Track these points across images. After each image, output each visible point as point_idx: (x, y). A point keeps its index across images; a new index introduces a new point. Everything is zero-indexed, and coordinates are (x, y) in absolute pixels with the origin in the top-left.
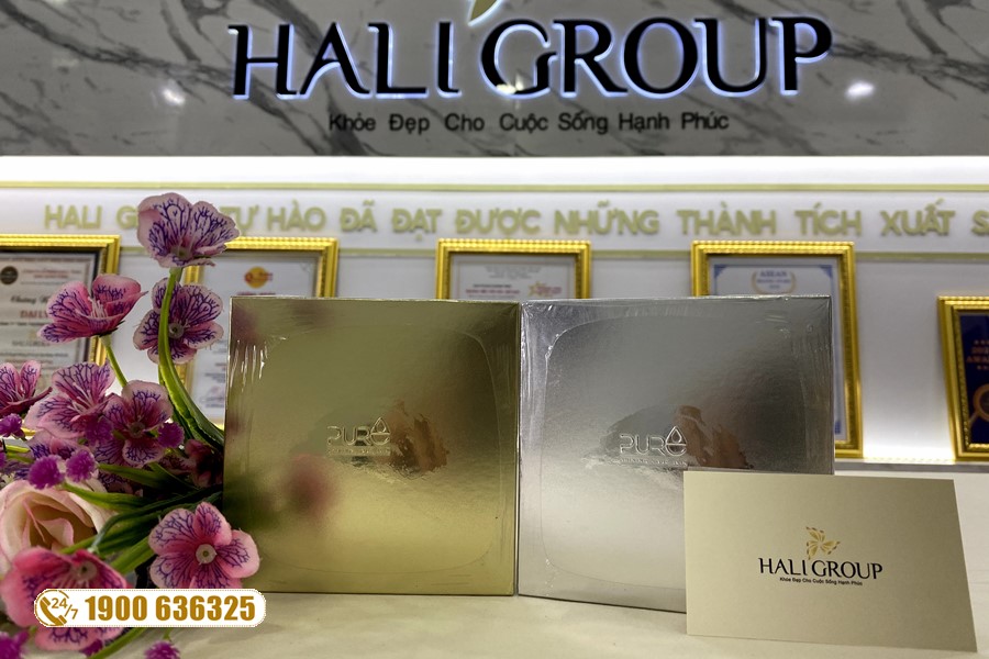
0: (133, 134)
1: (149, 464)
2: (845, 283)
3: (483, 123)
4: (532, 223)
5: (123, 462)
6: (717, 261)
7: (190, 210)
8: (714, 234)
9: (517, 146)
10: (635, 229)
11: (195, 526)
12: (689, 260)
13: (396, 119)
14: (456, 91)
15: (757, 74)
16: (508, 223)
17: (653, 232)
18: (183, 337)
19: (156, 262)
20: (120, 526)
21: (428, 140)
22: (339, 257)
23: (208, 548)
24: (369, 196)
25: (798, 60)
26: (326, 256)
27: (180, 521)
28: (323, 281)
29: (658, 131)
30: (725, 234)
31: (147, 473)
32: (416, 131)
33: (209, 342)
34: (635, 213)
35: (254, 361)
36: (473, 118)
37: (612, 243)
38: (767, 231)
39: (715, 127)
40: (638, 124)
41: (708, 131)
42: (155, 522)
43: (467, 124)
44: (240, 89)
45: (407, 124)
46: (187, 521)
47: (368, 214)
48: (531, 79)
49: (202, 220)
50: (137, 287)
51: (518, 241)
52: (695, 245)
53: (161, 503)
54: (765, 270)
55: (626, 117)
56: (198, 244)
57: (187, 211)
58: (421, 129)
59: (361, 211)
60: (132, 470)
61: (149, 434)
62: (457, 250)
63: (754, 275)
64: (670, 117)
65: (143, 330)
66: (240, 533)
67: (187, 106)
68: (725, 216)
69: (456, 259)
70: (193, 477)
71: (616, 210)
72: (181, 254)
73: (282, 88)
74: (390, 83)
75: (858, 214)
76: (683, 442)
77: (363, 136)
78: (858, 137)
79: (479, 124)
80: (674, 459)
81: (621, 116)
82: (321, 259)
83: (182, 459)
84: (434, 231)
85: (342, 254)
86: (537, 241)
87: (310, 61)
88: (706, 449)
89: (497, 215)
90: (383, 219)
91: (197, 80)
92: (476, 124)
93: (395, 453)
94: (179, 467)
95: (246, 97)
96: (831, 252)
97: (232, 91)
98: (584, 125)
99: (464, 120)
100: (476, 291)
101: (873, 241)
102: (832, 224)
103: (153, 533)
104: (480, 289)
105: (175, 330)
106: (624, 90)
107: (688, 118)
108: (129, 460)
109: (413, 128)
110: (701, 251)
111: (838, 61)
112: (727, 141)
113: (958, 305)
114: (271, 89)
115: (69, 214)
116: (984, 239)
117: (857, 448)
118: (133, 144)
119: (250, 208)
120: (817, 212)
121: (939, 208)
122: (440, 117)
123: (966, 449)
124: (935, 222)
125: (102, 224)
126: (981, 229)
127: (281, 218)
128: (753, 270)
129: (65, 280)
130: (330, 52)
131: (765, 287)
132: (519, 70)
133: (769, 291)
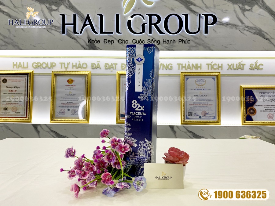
0: (36, 44)
2: (218, 82)
8: (186, 70)
10: (166, 68)
12: (180, 76)
13: (105, 40)
14: (121, 33)
15: (198, 29)
17: (171, 69)
21: (114, 46)
22: (91, 76)
25: (208, 25)
26: (88, 75)
29: (173, 44)
36: (125, 41)
38: (199, 69)
41: (185, 44)
44: (64, 32)
47: (98, 64)
48: (140, 30)
54: (198, 79)
62: (121, 74)
64: (176, 40)
68: (189, 65)
71: (162, 64)
73: (75, 32)
74: (104, 31)
75: (222, 64)
77: (97, 45)
81: (163, 40)
84: (115, 69)
87: (82, 25)
90: (102, 66)
91: (52, 29)
96: (215, 74)
97: (62, 33)
98: (154, 42)
101: (225, 71)
102: (215, 67)
106: (164, 33)
107: (180, 41)
109: (110, 43)
110: (183, 74)
111: (219, 25)
112: (190, 47)
113: (245, 87)
114: (72, 32)
115: (19, 64)
116: (252, 71)
117: (219, 122)
118: (36, 47)
119: (68, 63)
120: (212, 64)
121: (242, 63)
122: (117, 40)
123: (244, 122)
124: (240, 66)
125: (28, 67)
126: (251, 68)
127: (76, 66)
128: (195, 79)
129: (20, 82)
130: (87, 22)
131: (198, 83)
132: (137, 27)
133: (199, 84)
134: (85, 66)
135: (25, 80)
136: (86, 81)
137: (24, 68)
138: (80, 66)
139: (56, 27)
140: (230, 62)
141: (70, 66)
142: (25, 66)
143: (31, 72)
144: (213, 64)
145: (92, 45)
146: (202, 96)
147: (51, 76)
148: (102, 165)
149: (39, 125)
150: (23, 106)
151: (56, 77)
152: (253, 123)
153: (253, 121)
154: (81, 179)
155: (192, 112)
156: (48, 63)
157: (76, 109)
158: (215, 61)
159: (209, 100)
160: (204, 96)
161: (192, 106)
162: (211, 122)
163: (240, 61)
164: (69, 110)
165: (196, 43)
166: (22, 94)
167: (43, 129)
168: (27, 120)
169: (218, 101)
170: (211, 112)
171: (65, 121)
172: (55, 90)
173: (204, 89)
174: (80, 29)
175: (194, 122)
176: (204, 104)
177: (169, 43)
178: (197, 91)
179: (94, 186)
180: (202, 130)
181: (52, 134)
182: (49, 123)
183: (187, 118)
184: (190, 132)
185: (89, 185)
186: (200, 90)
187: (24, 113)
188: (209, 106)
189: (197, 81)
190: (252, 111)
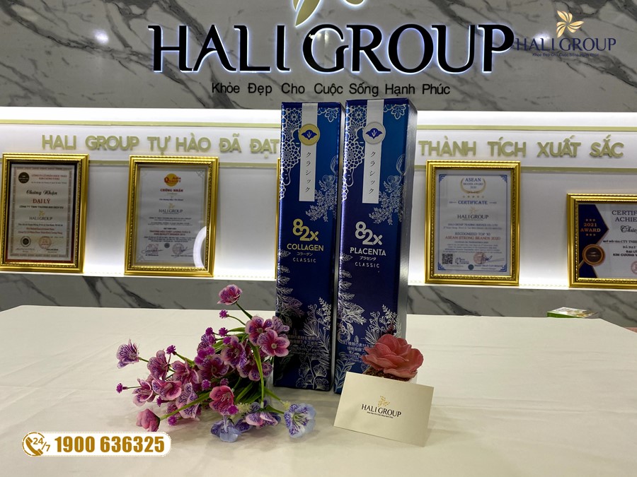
2: (514, 186)
3: (304, 89)
6: (441, 172)
8: (440, 155)
12: (425, 171)
13: (251, 86)
14: (288, 69)
15: (468, 61)
21: (271, 100)
22: (219, 167)
25: (493, 52)
26: (212, 167)
28: (211, 182)
29: (408, 95)
30: (446, 155)
32: (264, 94)
36: (298, 86)
38: (470, 153)
39: (442, 93)
40: (396, 90)
41: (438, 95)
44: (157, 67)
47: (236, 142)
48: (333, 62)
52: (429, 162)
54: (468, 177)
55: (390, 86)
63: (462, 181)
64: (416, 86)
68: (446, 144)
73: (183, 66)
74: (248, 64)
77: (232, 96)
79: (301, 90)
81: (386, 85)
82: (209, 169)
84: (275, 153)
87: (200, 49)
90: (245, 145)
91: (131, 60)
95: (162, 71)
96: (508, 167)
97: (153, 68)
98: (364, 91)
99: (293, 87)
101: (532, 159)
102: (509, 150)
106: (389, 70)
107: (426, 87)
110: (431, 165)
111: (517, 53)
112: (449, 101)
113: (578, 198)
114: (176, 67)
115: (56, 141)
116: (597, 159)
117: (515, 280)
118: (94, 100)
119: (166, 138)
120: (500, 143)
121: (572, 141)
122: (278, 84)
123: (575, 281)
124: (569, 149)
125: (77, 147)
126: (595, 154)
127: (184, 144)
128: (461, 177)
129: (58, 181)
130: (211, 44)
131: (467, 188)
132: (326, 56)
133: (469, 190)
134: (205, 145)
135: (70, 177)
136: (208, 181)
137: (68, 148)
138: (194, 146)
139: (140, 56)
140: (545, 138)
141: (172, 144)
142: (71, 143)
143: (82, 157)
144: (503, 142)
145: (221, 97)
146: (476, 216)
147: (128, 168)
148: (214, 370)
149: (99, 279)
150: (65, 235)
151: (139, 169)
152: (595, 282)
153: (596, 277)
154: (166, 399)
155: (452, 255)
156: (120, 137)
157: (185, 244)
158: (509, 136)
159: (492, 227)
160: (482, 217)
161: (452, 242)
162: (496, 279)
163: (567, 135)
164: (167, 246)
165: (463, 93)
166: (62, 208)
167: (107, 288)
168: (73, 267)
169: (514, 231)
170: (495, 256)
171: (157, 270)
172: (137, 200)
173: (480, 202)
174: (194, 60)
175: (455, 278)
176: (480, 236)
177: (399, 92)
178: (464, 206)
179: (194, 416)
180: (476, 298)
181: (128, 299)
182: (123, 276)
183: (440, 268)
184: (446, 300)
185: (182, 413)
186: (472, 202)
187: (67, 251)
188: (491, 242)
189: (464, 182)
190: (594, 255)
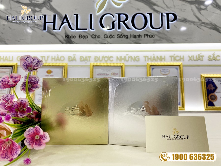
0: (20, 40)
1: (24, 117)
2: (181, 72)
3: (100, 37)
4: (111, 59)
5: (18, 116)
6: (152, 67)
7: (32, 59)
8: (152, 61)
9: (108, 42)
10: (134, 60)
11: (35, 131)
12: (146, 67)
13: (80, 36)
14: (94, 29)
15: (161, 25)
16: (106, 59)
17: (138, 61)
18: (31, 87)
19: (24, 71)
20: (17, 131)
21: (88, 41)
22: (68, 67)
23: (38, 136)
24: (75, 53)
25: (170, 22)
26: (65, 67)
27: (31, 130)
28: (64, 72)
29: (139, 38)
30: (154, 61)
31: (23, 119)
32: (85, 38)
33: (37, 88)
34: (134, 57)
35: (48, 92)
36: (98, 36)
37: (129, 63)
38: (163, 60)
39: (152, 37)
40: (135, 37)
41: (150, 38)
42: (25, 130)
43: (96, 37)
44: (45, 29)
45: (83, 37)
46: (33, 130)
47: (74, 57)
48: (111, 27)
49: (35, 61)
50: (20, 76)
51: (108, 63)
52: (148, 64)
53: (27, 126)
54: (163, 69)
55: (132, 35)
56: (34, 67)
57: (31, 59)
58: (86, 38)
59: (73, 57)
60: (20, 118)
61: (24, 110)
62: (95, 65)
63: (161, 70)
64: (142, 35)
65: (22, 86)
66: (45, 132)
67: (33, 33)
68: (154, 57)
69: (94, 67)
70: (34, 119)
71: (130, 56)
72: (30, 69)
73: (54, 29)
74: (79, 28)
75: (183, 56)
76: (145, 109)
77: (73, 40)
78: (183, 39)
79: (99, 37)
80: (143, 113)
81: (131, 35)
82: (64, 68)
83: (32, 115)
84: (89, 61)
85: (68, 66)
86: (113, 63)
87: (61, 23)
88: (150, 111)
89: (104, 57)
90: (78, 58)
91: (35, 27)
92: (98, 37)
93: (80, 113)
94: (31, 117)
95: (46, 31)
96: (178, 65)
97: (43, 30)
98: (123, 37)
99: (96, 36)
100: (99, 74)
101: (186, 62)
102: (178, 59)
103: (25, 133)
104: (100, 74)
105: (30, 86)
107: (146, 35)
108: (19, 116)
109: (84, 38)
110: (149, 65)
111: (178, 22)
115: (5, 58)
116: (210, 62)
117: (183, 108)
118: (20, 42)
119: (48, 56)
120: (174, 56)
121: (201, 55)
122: (90, 35)
123: (207, 108)
126: (210, 59)
127: (54, 59)
129: (5, 73)
130: (65, 21)
131: (163, 73)
132: (108, 25)
133: (164, 73)
134: (62, 59)
135: (10, 71)
137: (9, 61)
138: (58, 59)
139: (38, 25)
140: (191, 54)
142: (11, 59)
143: (15, 64)
145: (69, 40)
153: (214, 106)
158: (177, 54)
174: (58, 27)
190: (213, 97)
